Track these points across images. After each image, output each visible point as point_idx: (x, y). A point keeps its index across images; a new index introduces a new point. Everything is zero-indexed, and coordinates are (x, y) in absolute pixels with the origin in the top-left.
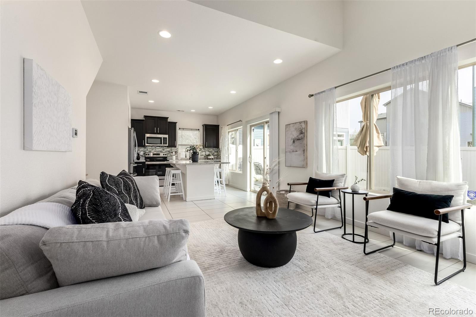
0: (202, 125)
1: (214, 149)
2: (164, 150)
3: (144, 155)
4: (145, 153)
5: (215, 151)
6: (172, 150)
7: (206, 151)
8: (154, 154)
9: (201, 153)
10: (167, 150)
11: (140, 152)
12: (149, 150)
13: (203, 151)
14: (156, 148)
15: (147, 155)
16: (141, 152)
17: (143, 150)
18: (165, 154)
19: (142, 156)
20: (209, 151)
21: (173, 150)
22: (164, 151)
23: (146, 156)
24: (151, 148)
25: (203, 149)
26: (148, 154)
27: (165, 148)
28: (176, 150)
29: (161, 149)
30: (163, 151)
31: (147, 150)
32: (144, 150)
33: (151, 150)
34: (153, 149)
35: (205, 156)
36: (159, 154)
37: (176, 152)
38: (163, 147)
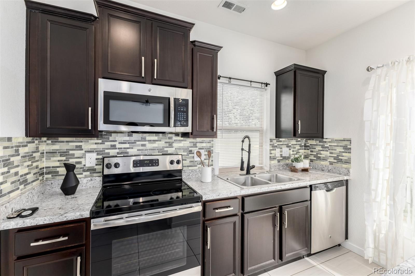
0: (275, 73)
1: (299, 139)
2: (171, 145)
3: (101, 167)
4: (103, 159)
5: (301, 146)
6: (195, 145)
7: (282, 146)
8: (137, 164)
9: (272, 152)
10: (181, 145)
11: (83, 157)
12: (118, 146)
13: (276, 146)
14: (144, 139)
15: (109, 166)
16: (88, 155)
17: (95, 146)
18: (175, 158)
19: (92, 170)
20: (288, 146)
21: (198, 145)
22: (174, 149)
23: (107, 172)
24: (127, 138)
25: (275, 141)
26: (114, 161)
27: (175, 138)
28: (209, 145)
29: (161, 144)
30: (170, 150)
31: (113, 147)
32: (101, 147)
33: (127, 146)
34: (134, 143)
35: (279, 161)
36: (155, 163)
37: (210, 153)
38: (170, 135)
